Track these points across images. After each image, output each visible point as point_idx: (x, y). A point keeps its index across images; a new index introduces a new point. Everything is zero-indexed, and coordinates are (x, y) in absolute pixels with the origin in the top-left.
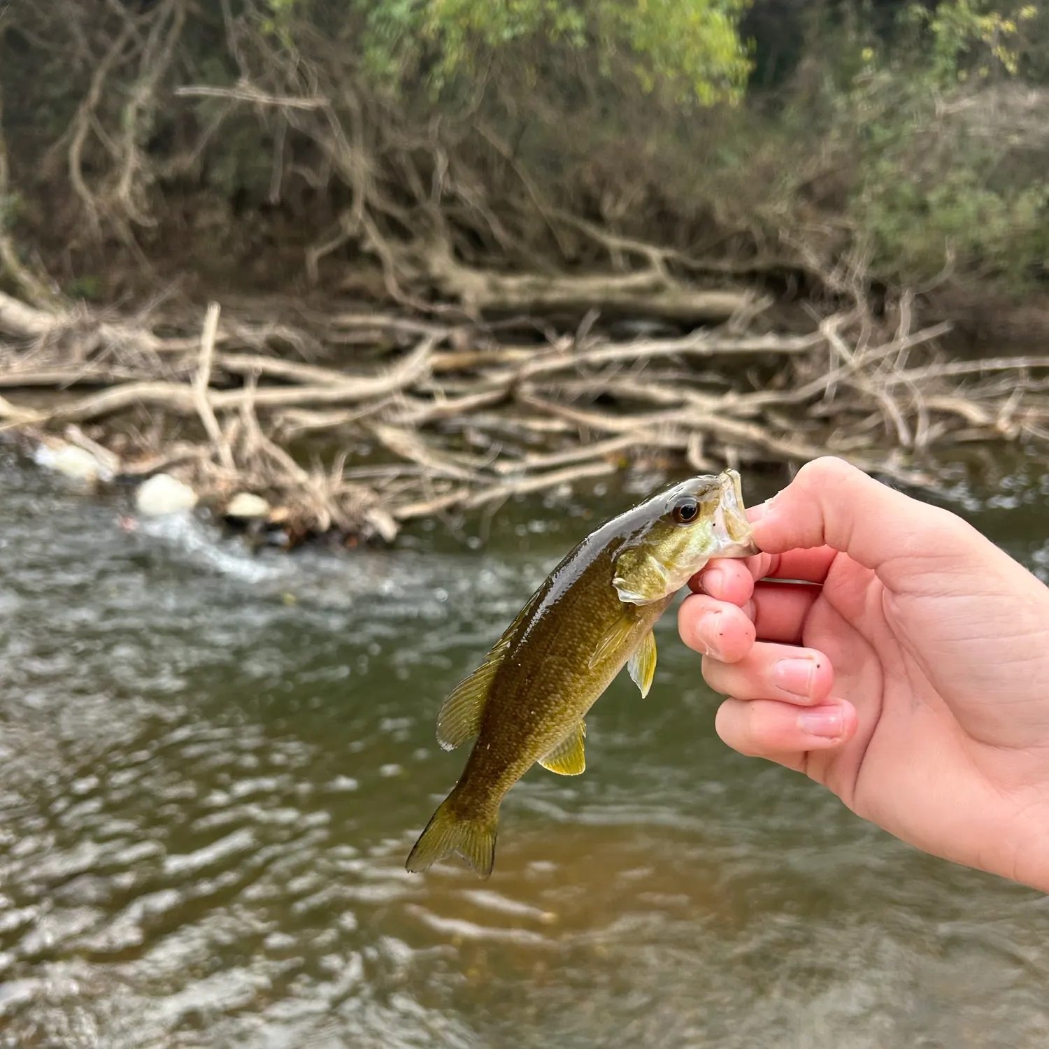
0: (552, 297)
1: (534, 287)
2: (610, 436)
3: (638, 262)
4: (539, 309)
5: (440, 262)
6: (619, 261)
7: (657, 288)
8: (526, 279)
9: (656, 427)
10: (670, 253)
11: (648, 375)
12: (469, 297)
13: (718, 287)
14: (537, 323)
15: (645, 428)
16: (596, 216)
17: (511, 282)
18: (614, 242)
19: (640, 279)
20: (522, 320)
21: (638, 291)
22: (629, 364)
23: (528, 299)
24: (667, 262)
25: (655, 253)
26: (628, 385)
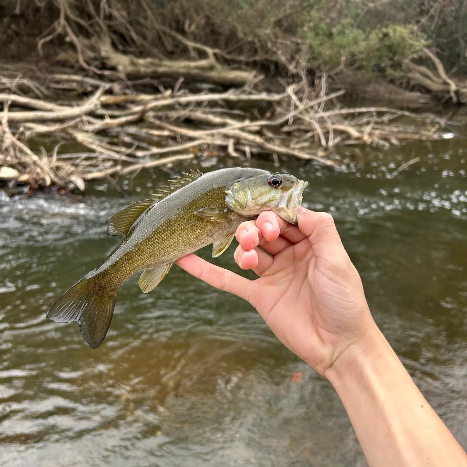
0: (161, 69)
1: (152, 64)
2: (191, 139)
3: (202, 55)
4: (155, 76)
5: (106, 49)
6: (193, 54)
7: (212, 68)
8: (149, 60)
9: (213, 135)
10: (217, 51)
11: (208, 110)
12: (120, 68)
13: (239, 69)
14: (155, 82)
15: (208, 135)
16: (182, 32)
17: (141, 61)
18: (191, 44)
19: (203, 63)
20: (147, 80)
21: (202, 68)
22: (199, 104)
23: (150, 70)
24: (215, 55)
25: (210, 51)
26: (199, 114)
